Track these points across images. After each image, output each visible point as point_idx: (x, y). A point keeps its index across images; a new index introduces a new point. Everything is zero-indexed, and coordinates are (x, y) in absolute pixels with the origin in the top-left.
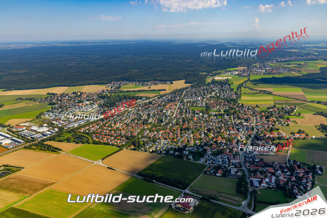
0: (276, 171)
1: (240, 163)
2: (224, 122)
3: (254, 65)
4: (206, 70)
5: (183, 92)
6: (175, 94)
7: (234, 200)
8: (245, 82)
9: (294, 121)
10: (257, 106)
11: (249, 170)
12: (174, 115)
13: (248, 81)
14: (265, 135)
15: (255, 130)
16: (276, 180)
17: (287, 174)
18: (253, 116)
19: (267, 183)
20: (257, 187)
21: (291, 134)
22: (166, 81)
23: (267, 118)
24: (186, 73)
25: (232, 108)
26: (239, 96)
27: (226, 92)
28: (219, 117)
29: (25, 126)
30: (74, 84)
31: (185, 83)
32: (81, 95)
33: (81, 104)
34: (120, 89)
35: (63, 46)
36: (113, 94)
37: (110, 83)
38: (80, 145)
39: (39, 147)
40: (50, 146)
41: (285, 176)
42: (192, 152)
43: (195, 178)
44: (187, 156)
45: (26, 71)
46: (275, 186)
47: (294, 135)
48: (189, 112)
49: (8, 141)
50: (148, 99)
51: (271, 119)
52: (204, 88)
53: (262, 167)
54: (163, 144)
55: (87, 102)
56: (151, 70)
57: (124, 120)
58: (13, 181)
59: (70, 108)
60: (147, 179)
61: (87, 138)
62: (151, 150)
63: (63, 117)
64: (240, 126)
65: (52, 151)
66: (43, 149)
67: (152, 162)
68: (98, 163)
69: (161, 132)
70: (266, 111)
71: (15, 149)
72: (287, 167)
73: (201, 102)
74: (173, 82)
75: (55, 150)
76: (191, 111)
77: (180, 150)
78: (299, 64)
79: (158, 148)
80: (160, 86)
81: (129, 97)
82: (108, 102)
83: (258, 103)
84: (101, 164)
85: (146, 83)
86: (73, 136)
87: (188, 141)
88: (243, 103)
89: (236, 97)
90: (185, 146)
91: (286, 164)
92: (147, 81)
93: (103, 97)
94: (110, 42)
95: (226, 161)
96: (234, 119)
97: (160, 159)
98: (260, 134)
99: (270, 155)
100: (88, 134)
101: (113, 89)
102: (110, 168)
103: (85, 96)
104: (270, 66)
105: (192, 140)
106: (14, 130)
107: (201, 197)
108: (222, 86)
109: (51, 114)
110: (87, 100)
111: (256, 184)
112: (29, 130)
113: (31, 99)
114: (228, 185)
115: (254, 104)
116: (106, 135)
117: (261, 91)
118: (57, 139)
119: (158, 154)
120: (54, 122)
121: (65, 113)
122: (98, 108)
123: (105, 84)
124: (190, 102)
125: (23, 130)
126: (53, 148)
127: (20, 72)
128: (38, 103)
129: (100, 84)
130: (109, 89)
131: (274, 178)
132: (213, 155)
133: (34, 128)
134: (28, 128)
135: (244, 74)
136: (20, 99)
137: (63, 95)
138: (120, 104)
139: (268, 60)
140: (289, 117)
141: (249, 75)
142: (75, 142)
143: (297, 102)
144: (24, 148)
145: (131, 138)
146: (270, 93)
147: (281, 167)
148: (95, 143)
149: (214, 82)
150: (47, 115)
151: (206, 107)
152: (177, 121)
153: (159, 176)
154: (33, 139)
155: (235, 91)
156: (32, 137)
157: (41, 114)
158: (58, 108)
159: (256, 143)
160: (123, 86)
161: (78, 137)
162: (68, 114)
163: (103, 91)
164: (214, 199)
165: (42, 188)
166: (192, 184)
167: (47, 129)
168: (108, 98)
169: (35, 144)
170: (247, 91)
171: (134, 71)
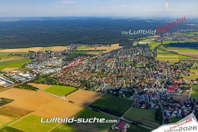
0: (182, 106)
1: (157, 100)
2: (146, 72)
3: (165, 34)
4: (133, 37)
5: (118, 52)
6: (113, 53)
7: (153, 125)
8: (160, 45)
9: (193, 73)
10: (167, 62)
11: (163, 105)
12: (112, 67)
13: (161, 45)
14: (173, 82)
15: (167, 78)
16: (182, 112)
17: (189, 108)
18: (165, 69)
19: (176, 114)
20: (169, 116)
21: (191, 81)
22: (107, 44)
23: (175, 70)
24: (120, 39)
25: (151, 63)
26: (155, 55)
27: (147, 52)
28: (142, 69)
29: (14, 73)
30: (46, 45)
31: (119, 46)
32: (51, 53)
33: (51, 59)
34: (76, 49)
35: (38, 20)
36: (71, 52)
37: (69, 45)
38: (51, 86)
39: (24, 87)
40: (31, 86)
41: (188, 110)
42: (125, 92)
43: (127, 109)
44: (121, 95)
45: (14, 36)
46: (181, 116)
47: (193, 82)
48: (122, 65)
49: (4, 83)
50: (95, 56)
51: (177, 71)
52: (132, 49)
53: (172, 103)
54: (105, 86)
55: (55, 58)
56: (96, 37)
57: (79, 70)
58: (7, 109)
59: (44, 61)
60: (95, 109)
61: (55, 81)
62: (97, 90)
63: (39, 67)
64: (157, 75)
65: (33, 89)
66: (27, 88)
67: (98, 98)
68: (63, 98)
69: (104, 78)
70: (174, 65)
71: (8, 88)
72: (189, 104)
73: (130, 58)
74: (111, 45)
75: (35, 89)
76: (123, 65)
77: (117, 90)
78: (196, 34)
79: (102, 89)
80: (102, 48)
81: (82, 55)
82: (69, 58)
83: (169, 60)
84: (65, 98)
85: (93, 45)
86: (46, 80)
87: (122, 85)
88: (158, 59)
89: (154, 55)
90: (120, 88)
91: (188, 101)
92: (94, 44)
93: (65, 55)
94: (69, 18)
95: (147, 99)
96: (152, 70)
97: (103, 96)
98: (170, 81)
99: (177, 95)
100: (56, 79)
101: (72, 49)
102: (71, 102)
103: (53, 54)
104: (176, 35)
105: (125, 84)
106: (8, 75)
107: (131, 122)
108: (144, 48)
109: (32, 65)
110: (55, 56)
111: (168, 114)
112: (17, 76)
113: (18, 55)
114: (149, 115)
115: (165, 60)
116: (68, 80)
117: (170, 52)
118: (36, 82)
119: (102, 93)
120: (34, 70)
121: (40, 65)
122: (62, 62)
123: (67, 45)
124: (123, 58)
125: (14, 76)
126: (33, 87)
127: (11, 37)
128: (23, 58)
129: (63, 45)
130: (69, 49)
131: (180, 111)
132: (139, 94)
133: (21, 74)
134: (16, 74)
135: (159, 40)
136: (11, 55)
137: (39, 53)
138: (77, 59)
139: (175, 31)
140: (190, 69)
141: (162, 41)
142: (47, 83)
143: (194, 59)
144: (14, 87)
145: (84, 82)
146: (176, 53)
147: (185, 103)
148: (60, 85)
149: (138, 45)
150: (29, 66)
151: (134, 62)
152: (114, 71)
153: (103, 107)
154: (20, 82)
155: (152, 51)
156: (19, 80)
157: (25, 65)
158: (36, 61)
159: (168, 87)
160: (78, 47)
161: (50, 80)
162: (42, 65)
163: (65, 50)
164: (140, 124)
165: (26, 114)
166: (125, 114)
167: (29, 75)
168: (69, 55)
169: (21, 85)
170: (161, 51)
171: (86, 37)
